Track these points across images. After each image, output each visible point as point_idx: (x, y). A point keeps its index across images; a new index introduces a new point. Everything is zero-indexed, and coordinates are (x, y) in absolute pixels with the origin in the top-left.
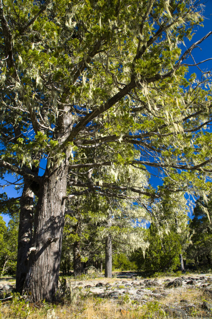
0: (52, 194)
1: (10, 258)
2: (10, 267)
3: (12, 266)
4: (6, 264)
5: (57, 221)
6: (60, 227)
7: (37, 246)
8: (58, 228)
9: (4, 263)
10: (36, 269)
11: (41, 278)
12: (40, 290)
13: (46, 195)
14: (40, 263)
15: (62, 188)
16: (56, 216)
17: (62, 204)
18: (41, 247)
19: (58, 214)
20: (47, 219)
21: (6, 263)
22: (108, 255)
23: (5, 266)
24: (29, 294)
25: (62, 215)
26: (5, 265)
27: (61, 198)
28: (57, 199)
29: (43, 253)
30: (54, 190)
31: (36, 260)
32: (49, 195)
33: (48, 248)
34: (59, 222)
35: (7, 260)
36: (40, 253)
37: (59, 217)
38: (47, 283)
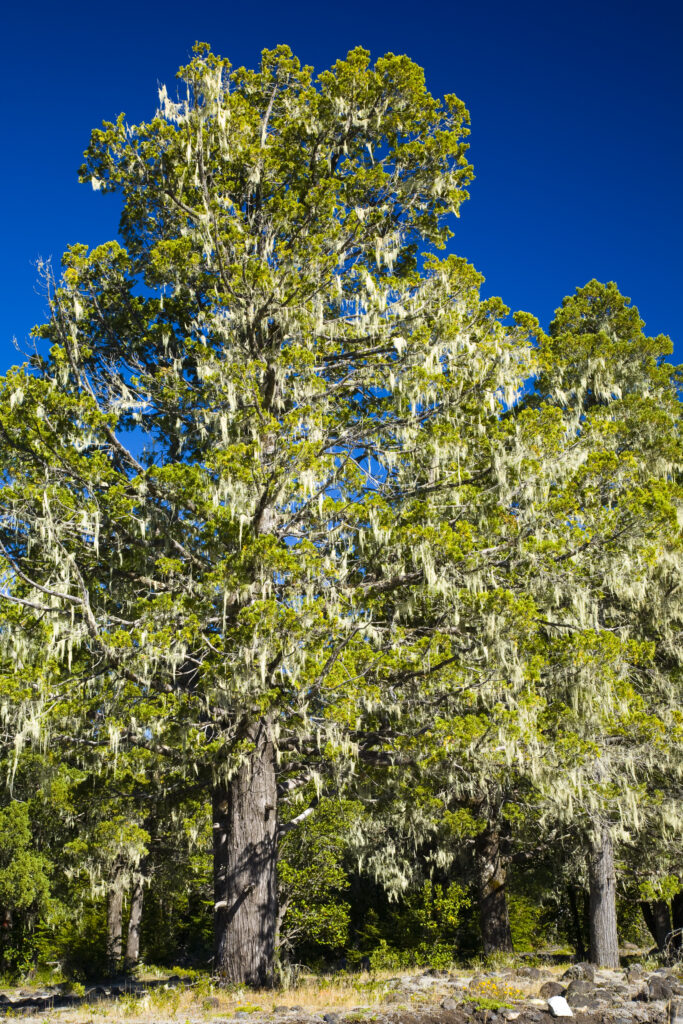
0: (245, 804)
1: (296, 893)
3: (311, 925)
4: (284, 918)
5: (259, 851)
6: (266, 860)
7: (230, 897)
8: (263, 863)
10: (230, 935)
11: (238, 949)
12: (239, 968)
13: (236, 805)
14: (236, 927)
15: (263, 789)
16: (255, 843)
17: (266, 818)
18: (235, 900)
19: (260, 838)
20: (241, 850)
21: (283, 913)
23: (282, 929)
24: (223, 976)
25: (269, 838)
27: (263, 810)
28: (256, 811)
29: (239, 910)
30: (249, 796)
31: (229, 922)
32: (240, 805)
33: (246, 901)
34: (265, 852)
36: (235, 909)
37: (262, 843)
38: (249, 958)
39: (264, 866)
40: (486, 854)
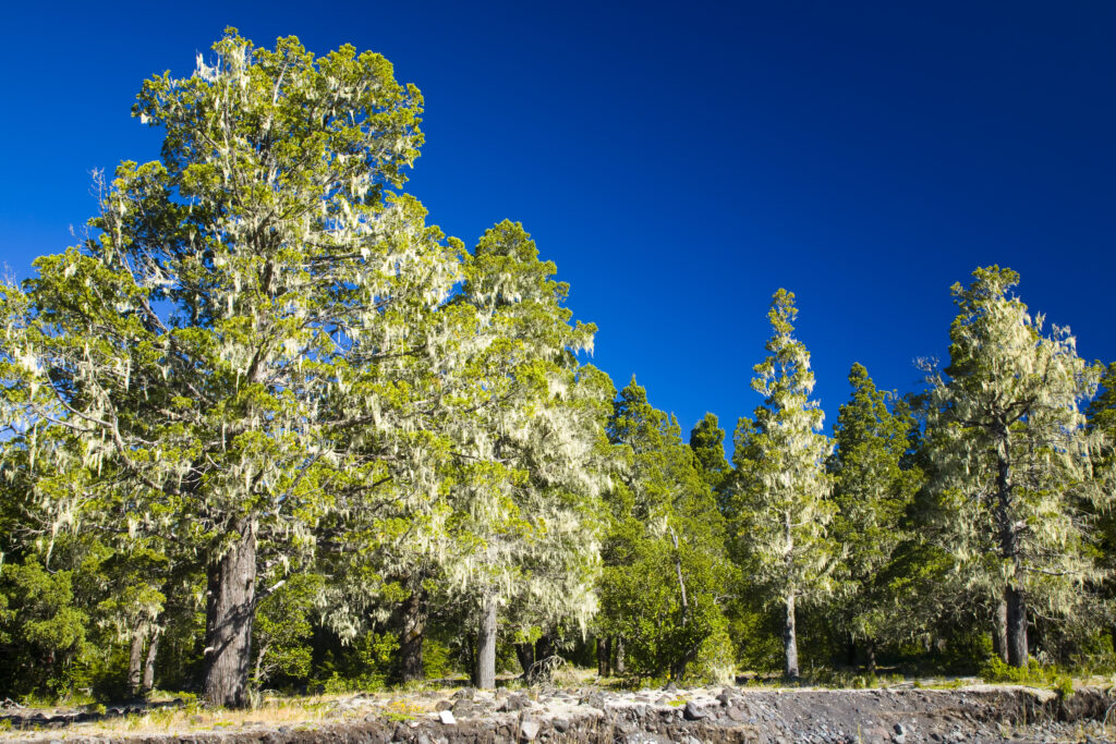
0: (232, 578)
1: (274, 639)
2: (278, 667)
3: (283, 662)
4: (264, 657)
5: (240, 611)
6: (246, 617)
7: (216, 644)
9: (258, 655)
11: (220, 682)
12: (220, 694)
13: (225, 578)
14: (219, 666)
15: (246, 567)
16: (238, 605)
17: (247, 588)
18: (220, 646)
19: (242, 602)
20: (226, 611)
21: (262, 654)
22: (484, 632)
23: (262, 665)
24: (208, 700)
25: (249, 602)
26: (260, 660)
27: (245, 582)
29: (223, 654)
30: (234, 572)
31: (214, 662)
32: (228, 579)
33: (228, 647)
34: (245, 611)
35: (264, 644)
36: (219, 652)
37: (243, 605)
39: (244, 621)
40: (410, 614)
